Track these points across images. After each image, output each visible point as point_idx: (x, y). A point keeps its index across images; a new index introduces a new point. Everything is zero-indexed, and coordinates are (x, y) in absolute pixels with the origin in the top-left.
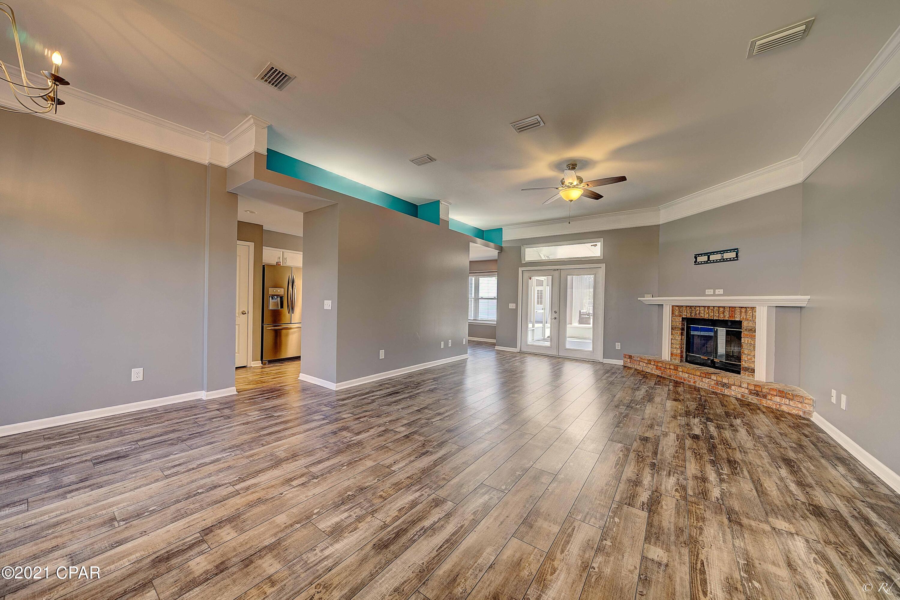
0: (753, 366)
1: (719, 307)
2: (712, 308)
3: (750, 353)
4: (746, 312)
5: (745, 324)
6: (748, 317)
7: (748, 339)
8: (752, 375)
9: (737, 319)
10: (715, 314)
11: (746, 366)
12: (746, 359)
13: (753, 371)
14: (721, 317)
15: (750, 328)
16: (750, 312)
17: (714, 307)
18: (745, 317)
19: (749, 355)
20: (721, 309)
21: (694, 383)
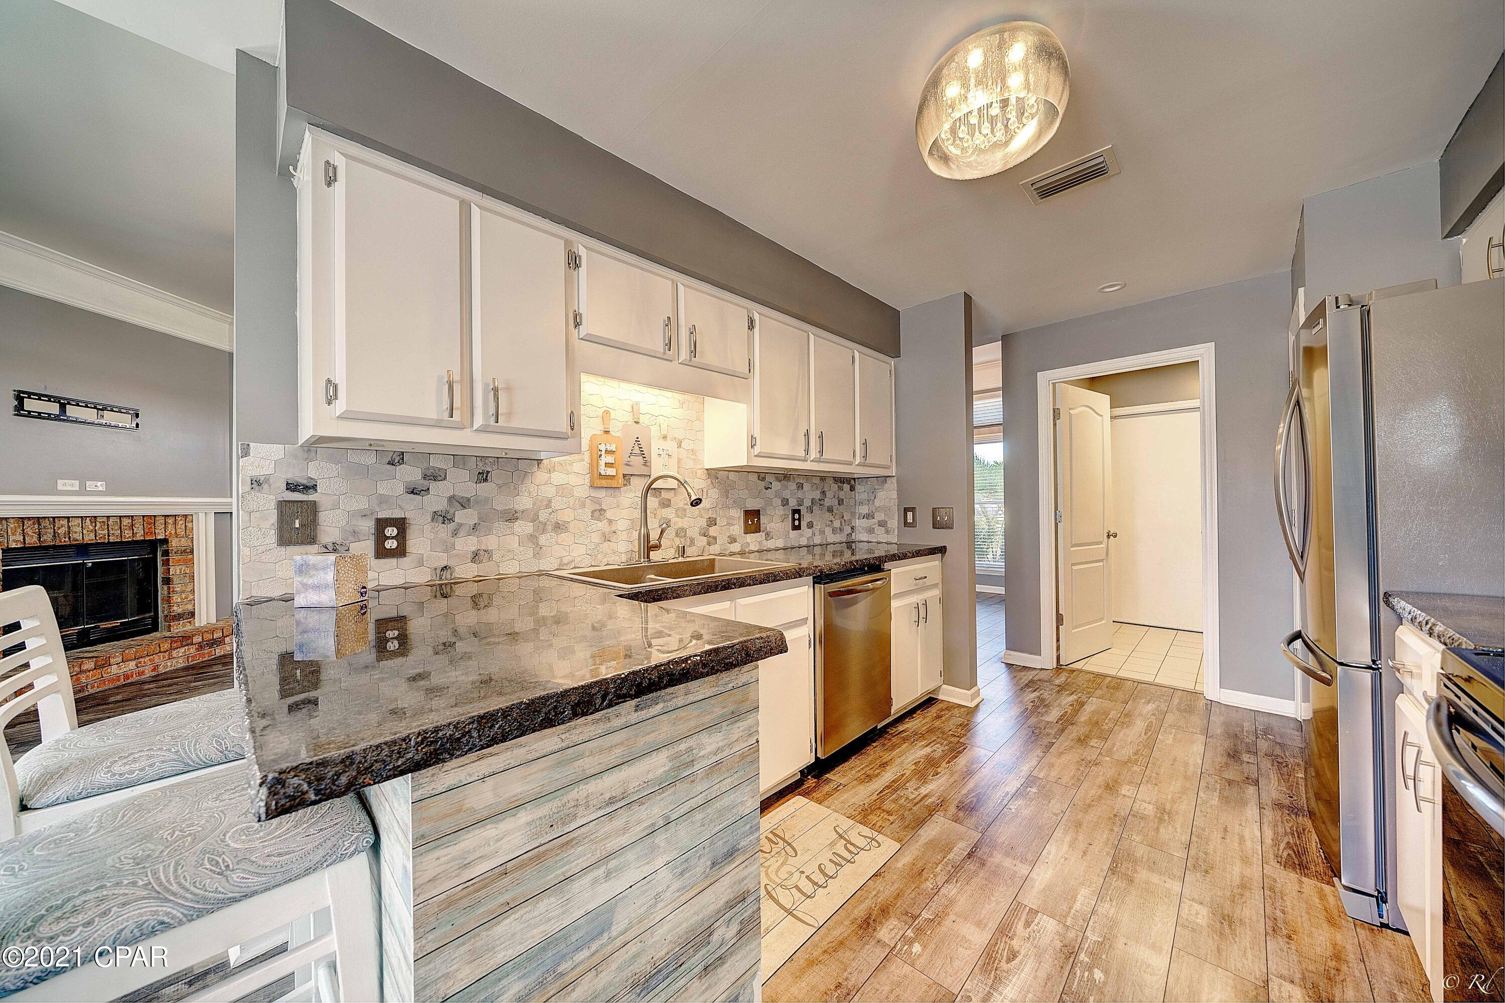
0: (190, 607)
1: (120, 517)
2: (105, 519)
3: (184, 588)
4: (175, 523)
5: (174, 543)
6: (178, 530)
7: (180, 567)
8: (190, 622)
9: (159, 537)
10: (111, 532)
11: (180, 611)
12: (179, 600)
13: (192, 614)
14: (128, 536)
15: (184, 548)
16: (182, 522)
17: (108, 517)
18: (173, 532)
19: (183, 592)
20: (126, 522)
21: (154, 670)
